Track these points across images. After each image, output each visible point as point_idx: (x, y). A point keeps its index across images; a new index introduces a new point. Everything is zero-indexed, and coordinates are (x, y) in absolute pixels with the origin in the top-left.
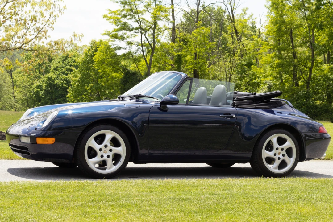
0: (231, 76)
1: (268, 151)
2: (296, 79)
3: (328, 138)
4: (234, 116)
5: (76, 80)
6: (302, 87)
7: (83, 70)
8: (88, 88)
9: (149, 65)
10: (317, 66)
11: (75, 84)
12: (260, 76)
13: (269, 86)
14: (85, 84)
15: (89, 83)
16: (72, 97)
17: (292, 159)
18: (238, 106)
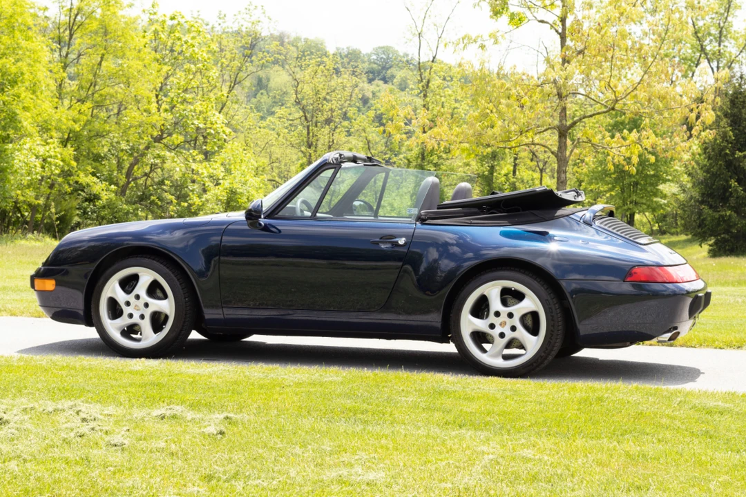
1: (478, 318)
4: (401, 242)
17: (536, 336)
18: (426, 220)
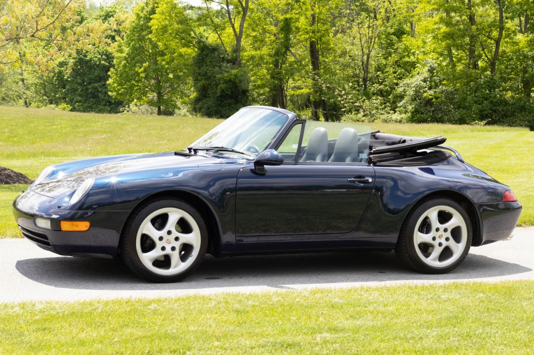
0: (370, 51)
1: (423, 233)
2: (473, 56)
3: (518, 208)
4: (370, 180)
5: (121, 58)
6: (484, 69)
7: (132, 41)
8: (140, 71)
9: (238, 35)
10: (508, 36)
11: (120, 63)
12: (417, 52)
13: (430, 68)
14: (136, 63)
15: (142, 62)
16: (116, 85)
17: (460, 244)
18: (376, 163)
